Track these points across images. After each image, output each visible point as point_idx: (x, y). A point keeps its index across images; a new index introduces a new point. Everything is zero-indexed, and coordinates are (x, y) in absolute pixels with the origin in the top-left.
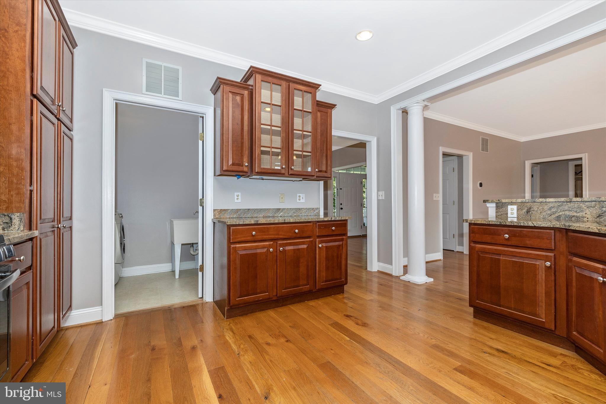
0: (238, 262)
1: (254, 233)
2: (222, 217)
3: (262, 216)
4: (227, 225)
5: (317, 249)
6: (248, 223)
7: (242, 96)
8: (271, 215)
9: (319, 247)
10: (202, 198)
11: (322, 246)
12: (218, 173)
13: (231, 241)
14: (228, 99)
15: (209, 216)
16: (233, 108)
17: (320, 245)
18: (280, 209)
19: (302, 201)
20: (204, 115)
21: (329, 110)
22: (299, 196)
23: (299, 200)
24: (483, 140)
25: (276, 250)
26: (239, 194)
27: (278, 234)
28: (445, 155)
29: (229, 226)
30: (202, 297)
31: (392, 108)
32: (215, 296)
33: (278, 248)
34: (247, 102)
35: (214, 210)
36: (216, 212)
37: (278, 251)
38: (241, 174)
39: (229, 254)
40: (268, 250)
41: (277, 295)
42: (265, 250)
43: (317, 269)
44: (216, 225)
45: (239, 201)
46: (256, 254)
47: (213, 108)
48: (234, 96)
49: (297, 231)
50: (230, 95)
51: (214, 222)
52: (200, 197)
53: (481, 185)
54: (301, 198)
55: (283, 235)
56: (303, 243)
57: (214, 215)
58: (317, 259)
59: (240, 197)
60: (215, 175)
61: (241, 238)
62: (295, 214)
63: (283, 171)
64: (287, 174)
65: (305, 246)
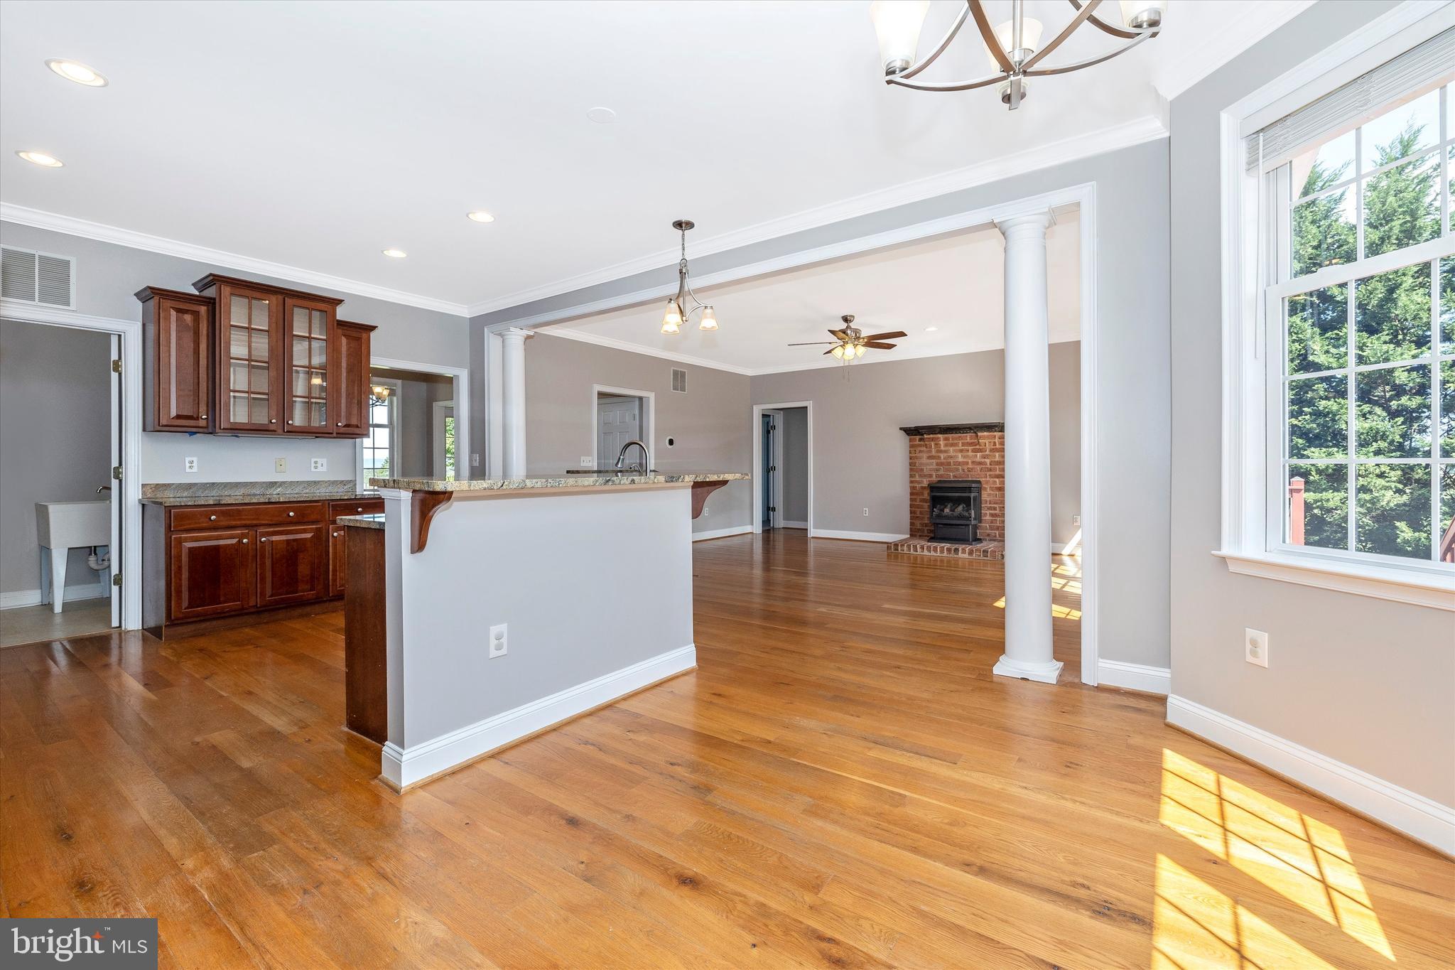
0: (185, 558)
1: (213, 517)
2: (158, 496)
3: (241, 493)
4: (165, 507)
5: (330, 537)
6: (203, 503)
7: (196, 314)
8: (258, 492)
9: (333, 535)
10: (118, 465)
11: (339, 534)
12: (149, 427)
13: (172, 529)
14: (168, 319)
15: (133, 495)
16: (178, 332)
17: (335, 534)
18: (276, 483)
19: (320, 469)
20: (123, 334)
21: (364, 335)
22: (316, 462)
23: (316, 467)
24: (676, 373)
25: (254, 541)
26: (195, 459)
27: (258, 519)
28: (602, 395)
29: (169, 509)
30: (120, 626)
31: (486, 329)
32: (146, 619)
33: (258, 539)
34: (205, 322)
35: (143, 486)
36: (148, 488)
37: (258, 542)
38: (194, 430)
39: (169, 548)
40: (239, 541)
41: (257, 605)
42: (234, 541)
43: (331, 567)
44: (148, 509)
45: (195, 470)
46: (217, 548)
47: (140, 325)
48: (180, 315)
49: (291, 514)
50: (173, 313)
51: (143, 505)
52: (115, 463)
53: (671, 442)
54: (319, 465)
55: (268, 520)
56: (305, 531)
57: (143, 493)
58: (331, 554)
59: (195, 464)
60: (144, 430)
61: (190, 524)
62: (307, 491)
63: (272, 427)
64: (280, 431)
65: (309, 535)
